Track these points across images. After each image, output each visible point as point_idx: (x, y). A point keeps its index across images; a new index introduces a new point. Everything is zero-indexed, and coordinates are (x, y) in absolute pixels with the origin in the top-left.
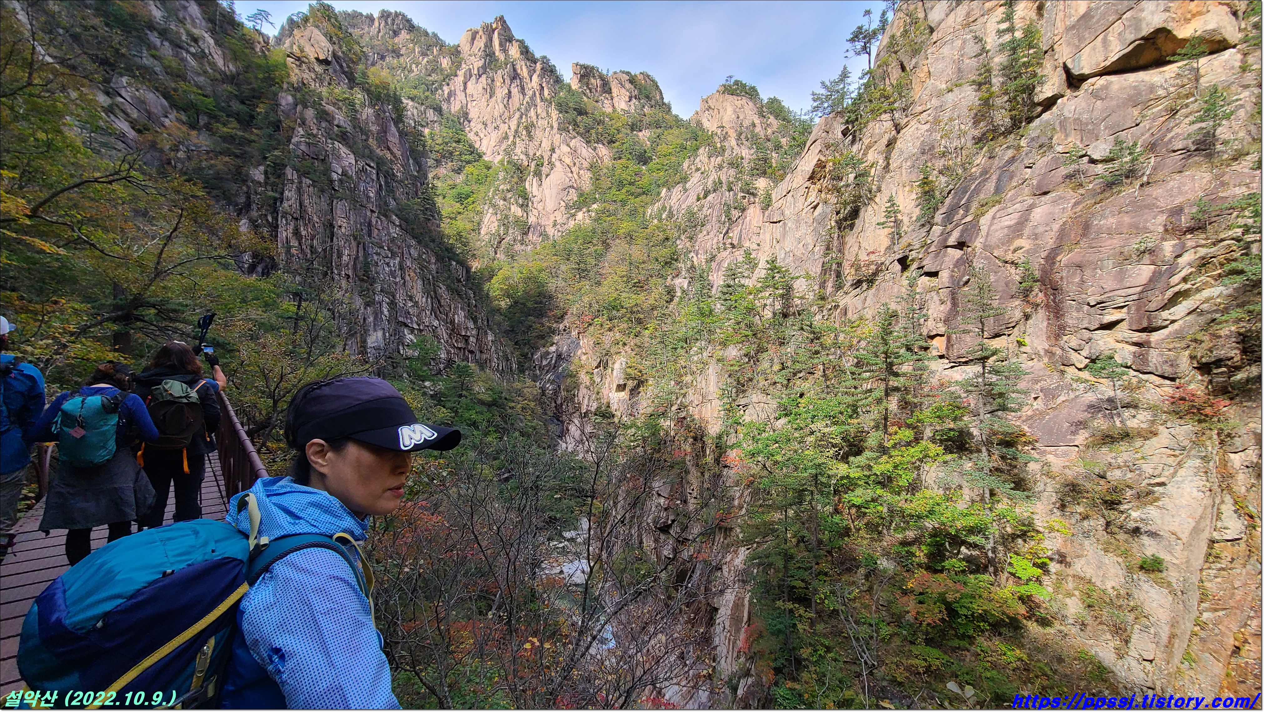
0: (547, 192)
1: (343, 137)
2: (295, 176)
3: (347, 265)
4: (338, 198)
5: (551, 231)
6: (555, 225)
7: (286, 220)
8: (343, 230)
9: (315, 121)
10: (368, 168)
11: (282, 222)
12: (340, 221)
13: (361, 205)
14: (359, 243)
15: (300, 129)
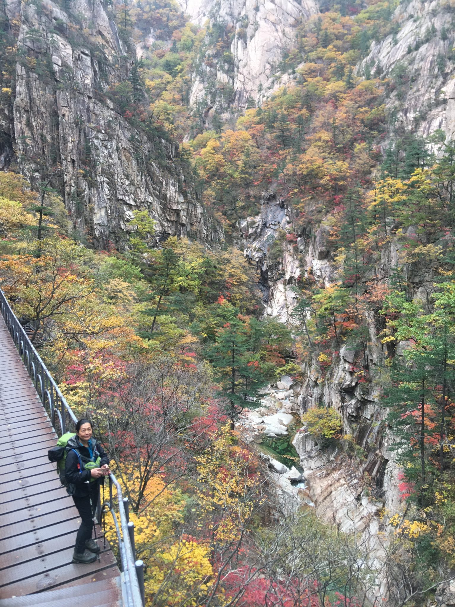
0: (252, 55)
1: (60, 29)
2: (24, 72)
3: (72, 151)
4: (60, 89)
5: (256, 97)
6: (260, 90)
7: (20, 113)
8: (67, 118)
9: (36, 16)
10: (84, 56)
11: (16, 115)
12: (64, 111)
13: (80, 93)
14: (80, 129)
15: (24, 26)
